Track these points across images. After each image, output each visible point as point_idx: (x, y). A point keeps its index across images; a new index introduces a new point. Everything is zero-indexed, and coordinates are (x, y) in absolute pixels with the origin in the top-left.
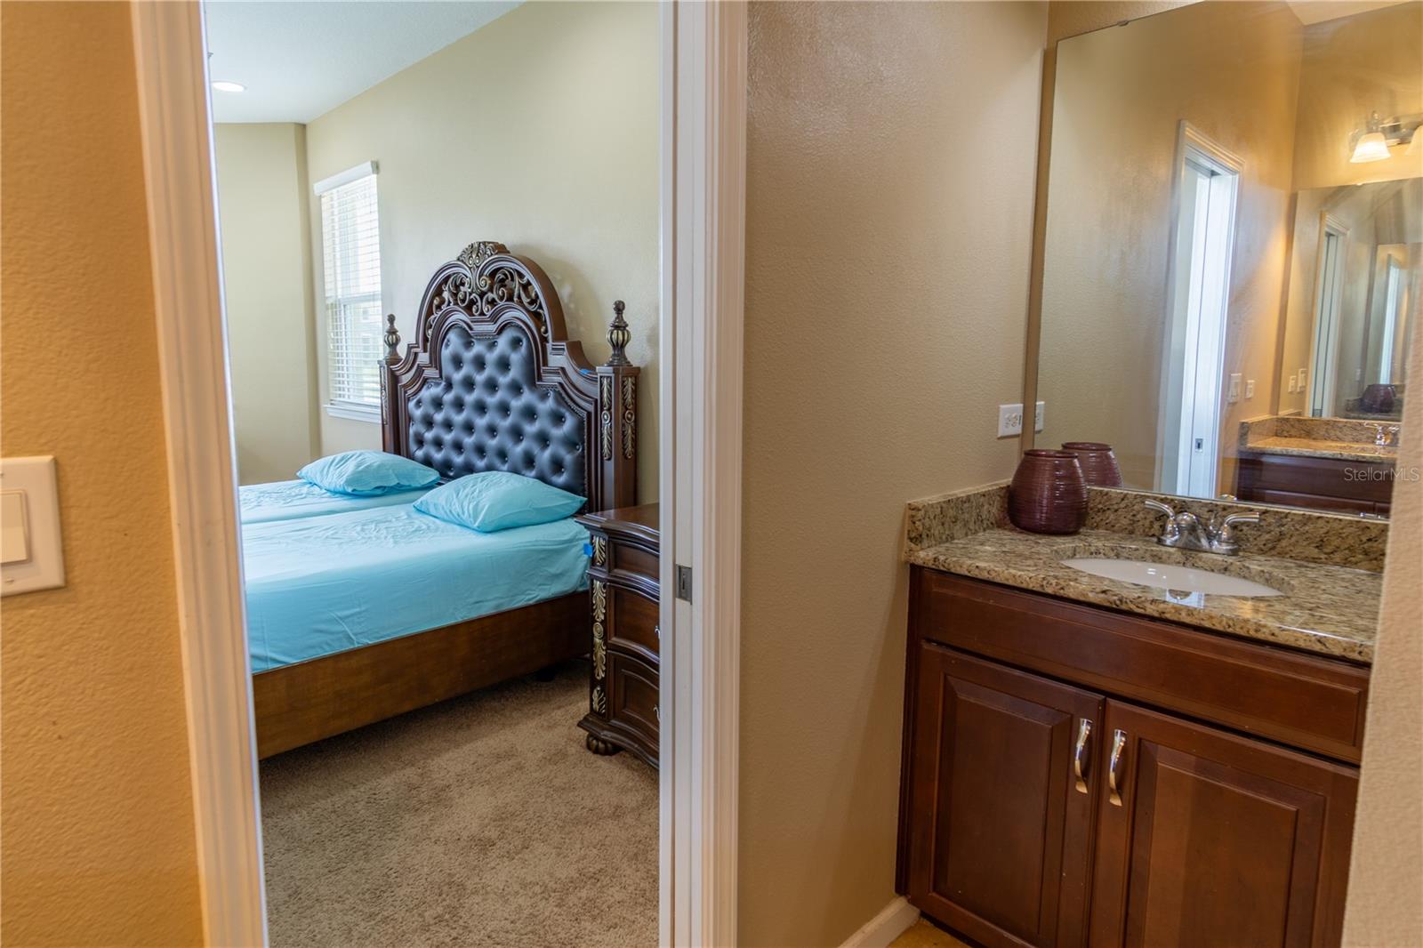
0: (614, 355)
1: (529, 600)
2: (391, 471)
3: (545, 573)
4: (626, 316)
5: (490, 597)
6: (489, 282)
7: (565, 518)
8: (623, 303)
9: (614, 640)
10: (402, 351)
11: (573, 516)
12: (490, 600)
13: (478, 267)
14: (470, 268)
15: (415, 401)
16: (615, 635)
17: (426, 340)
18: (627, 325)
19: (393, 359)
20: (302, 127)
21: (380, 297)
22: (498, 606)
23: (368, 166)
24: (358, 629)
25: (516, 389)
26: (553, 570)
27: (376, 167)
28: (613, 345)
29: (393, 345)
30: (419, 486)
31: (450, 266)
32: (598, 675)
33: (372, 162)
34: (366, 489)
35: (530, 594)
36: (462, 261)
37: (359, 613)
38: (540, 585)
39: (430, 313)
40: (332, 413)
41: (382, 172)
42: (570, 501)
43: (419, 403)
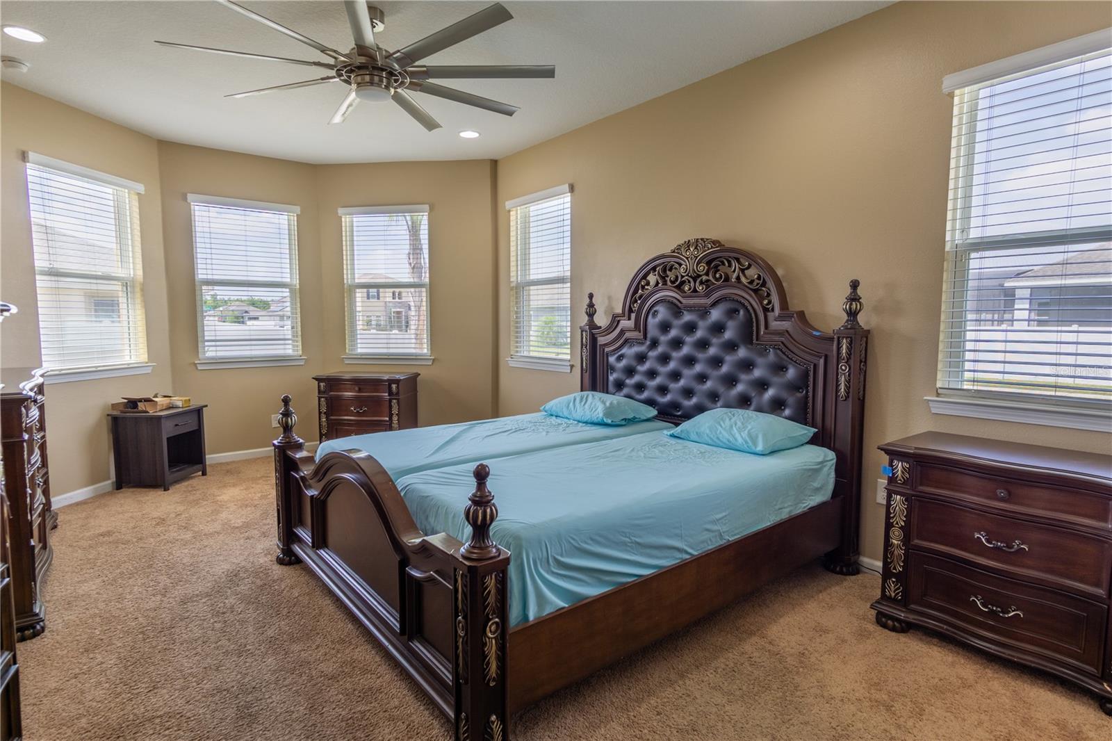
0: (847, 321)
1: (805, 507)
2: (626, 407)
3: (812, 487)
4: (860, 291)
5: (786, 505)
6: (706, 268)
7: (802, 445)
8: (858, 281)
9: (917, 542)
10: (602, 320)
11: (808, 443)
12: (787, 507)
13: (697, 257)
14: (687, 258)
15: (616, 356)
16: (917, 539)
17: (631, 311)
18: (860, 298)
19: (592, 325)
20: (494, 163)
21: (569, 281)
22: (790, 512)
23: (566, 187)
24: (725, 528)
25: (731, 346)
26: (816, 485)
27: (572, 189)
28: (847, 313)
29: (591, 315)
30: (645, 418)
31: (663, 256)
32: (895, 568)
33: (569, 185)
34: (617, 420)
35: (804, 503)
36: (678, 253)
37: (726, 516)
38: (809, 496)
39: (636, 291)
40: (512, 364)
41: (576, 191)
42: (806, 432)
43: (620, 358)
